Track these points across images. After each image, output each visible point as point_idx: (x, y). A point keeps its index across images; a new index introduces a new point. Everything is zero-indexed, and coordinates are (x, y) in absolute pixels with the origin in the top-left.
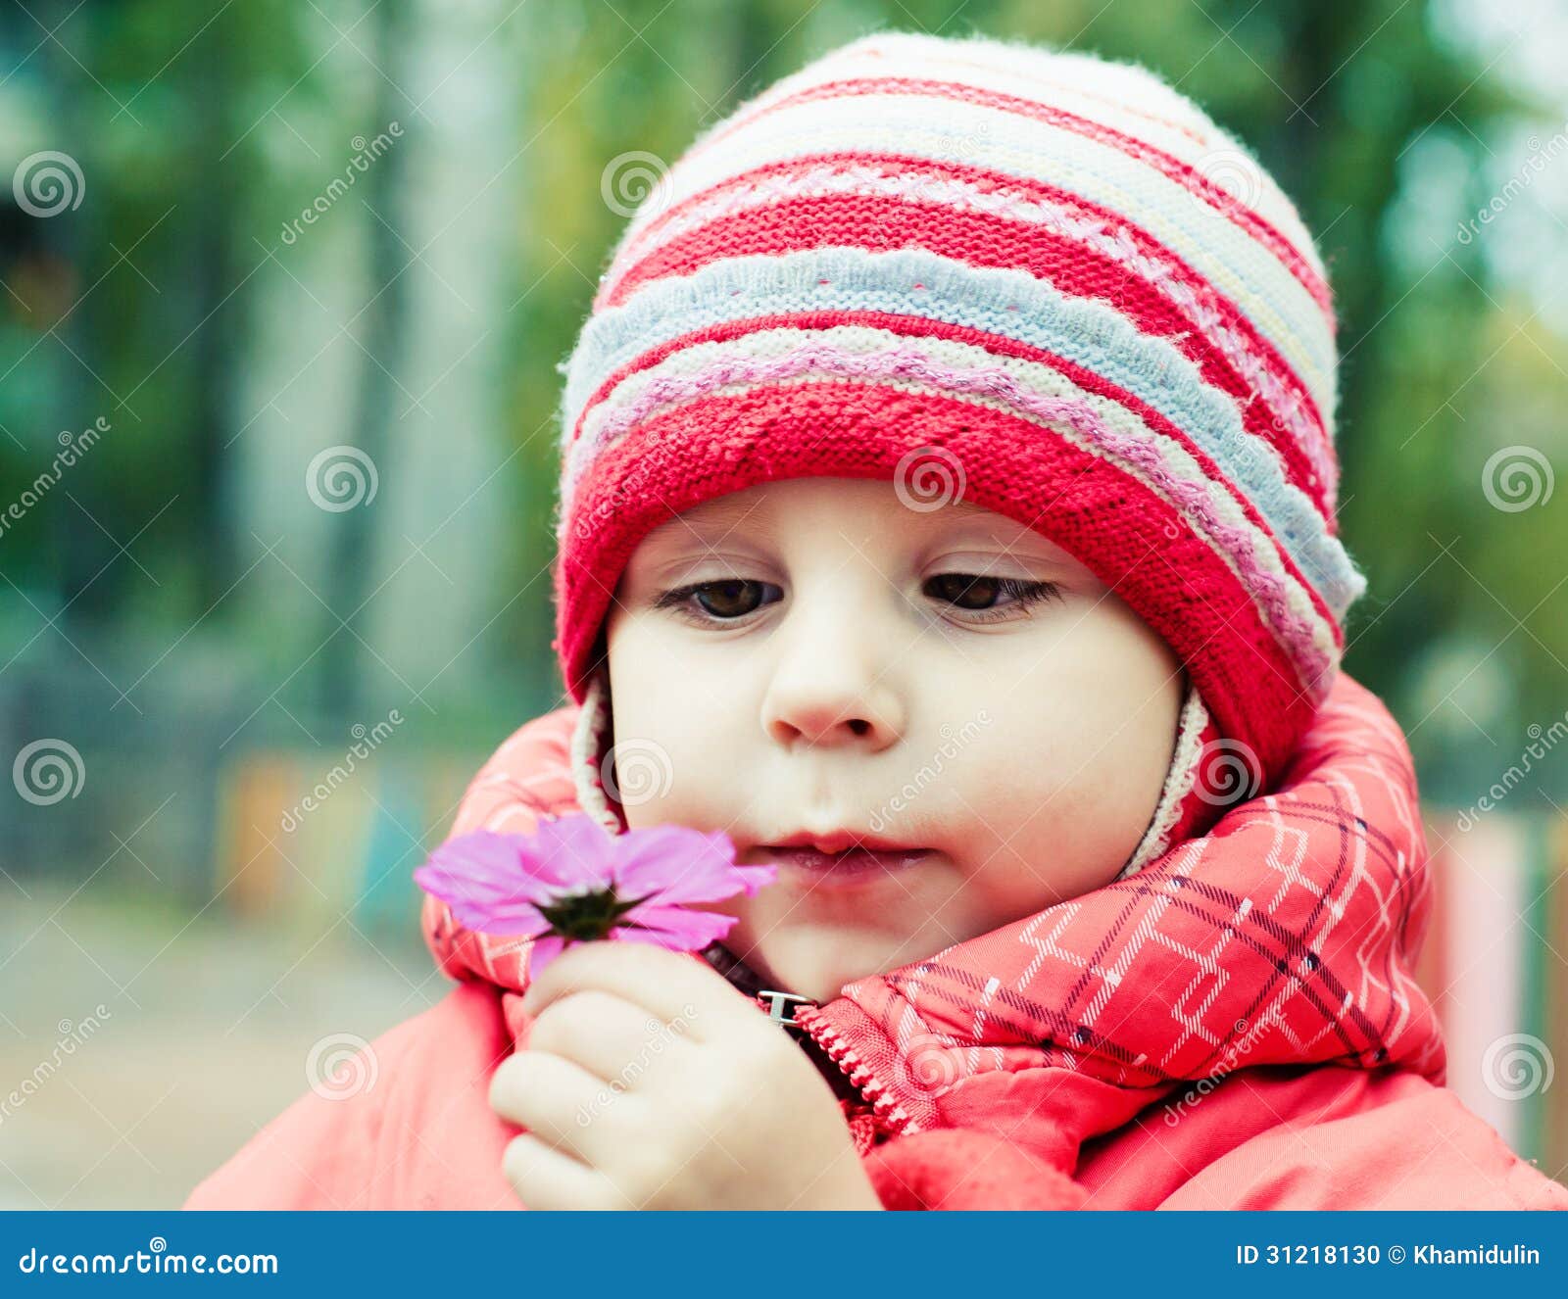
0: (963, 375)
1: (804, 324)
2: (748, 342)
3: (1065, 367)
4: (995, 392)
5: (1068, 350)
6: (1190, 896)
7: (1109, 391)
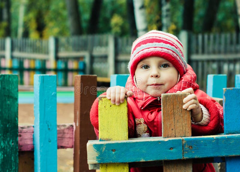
0: (165, 51)
1: (155, 47)
2: (150, 49)
3: (172, 51)
4: (168, 52)
5: (172, 50)
6: (184, 83)
7: (174, 52)
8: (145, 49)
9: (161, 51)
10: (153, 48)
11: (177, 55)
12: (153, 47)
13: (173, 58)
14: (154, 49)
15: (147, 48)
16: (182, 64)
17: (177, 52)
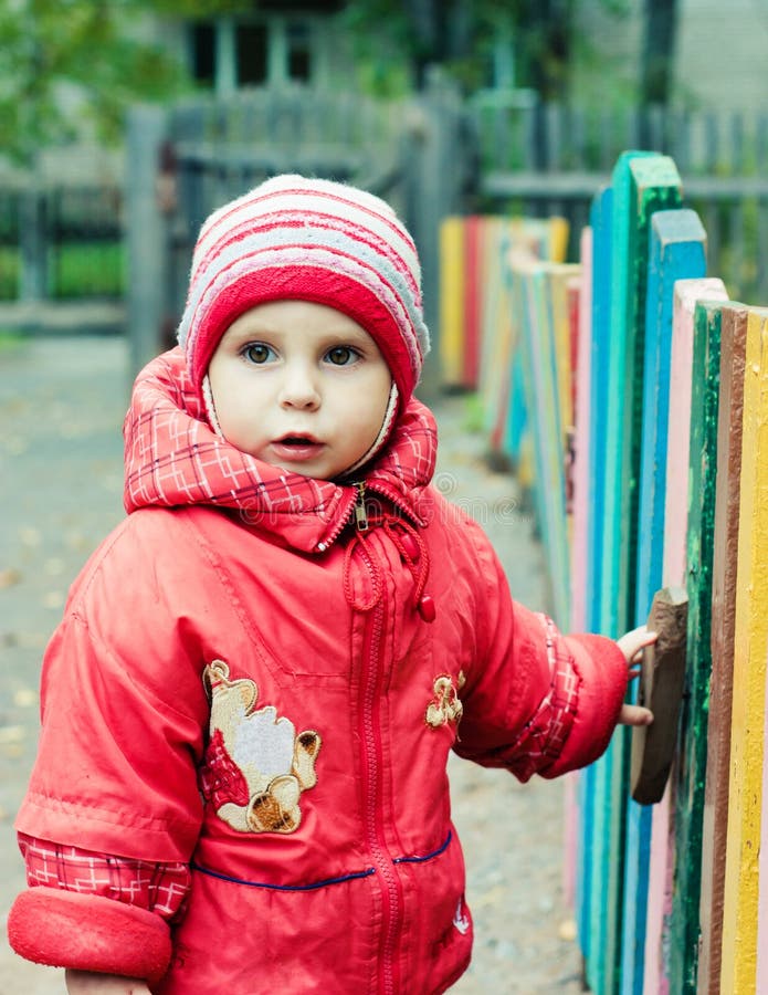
1: (305, 247)
2: (285, 251)
7: (388, 285)
8: (262, 251)
9: (333, 269)
10: (296, 249)
11: (399, 300)
12: (299, 246)
13: (380, 307)
14: (303, 253)
15: (270, 249)
16: (409, 342)
17: (400, 287)
